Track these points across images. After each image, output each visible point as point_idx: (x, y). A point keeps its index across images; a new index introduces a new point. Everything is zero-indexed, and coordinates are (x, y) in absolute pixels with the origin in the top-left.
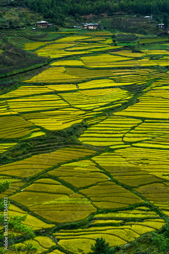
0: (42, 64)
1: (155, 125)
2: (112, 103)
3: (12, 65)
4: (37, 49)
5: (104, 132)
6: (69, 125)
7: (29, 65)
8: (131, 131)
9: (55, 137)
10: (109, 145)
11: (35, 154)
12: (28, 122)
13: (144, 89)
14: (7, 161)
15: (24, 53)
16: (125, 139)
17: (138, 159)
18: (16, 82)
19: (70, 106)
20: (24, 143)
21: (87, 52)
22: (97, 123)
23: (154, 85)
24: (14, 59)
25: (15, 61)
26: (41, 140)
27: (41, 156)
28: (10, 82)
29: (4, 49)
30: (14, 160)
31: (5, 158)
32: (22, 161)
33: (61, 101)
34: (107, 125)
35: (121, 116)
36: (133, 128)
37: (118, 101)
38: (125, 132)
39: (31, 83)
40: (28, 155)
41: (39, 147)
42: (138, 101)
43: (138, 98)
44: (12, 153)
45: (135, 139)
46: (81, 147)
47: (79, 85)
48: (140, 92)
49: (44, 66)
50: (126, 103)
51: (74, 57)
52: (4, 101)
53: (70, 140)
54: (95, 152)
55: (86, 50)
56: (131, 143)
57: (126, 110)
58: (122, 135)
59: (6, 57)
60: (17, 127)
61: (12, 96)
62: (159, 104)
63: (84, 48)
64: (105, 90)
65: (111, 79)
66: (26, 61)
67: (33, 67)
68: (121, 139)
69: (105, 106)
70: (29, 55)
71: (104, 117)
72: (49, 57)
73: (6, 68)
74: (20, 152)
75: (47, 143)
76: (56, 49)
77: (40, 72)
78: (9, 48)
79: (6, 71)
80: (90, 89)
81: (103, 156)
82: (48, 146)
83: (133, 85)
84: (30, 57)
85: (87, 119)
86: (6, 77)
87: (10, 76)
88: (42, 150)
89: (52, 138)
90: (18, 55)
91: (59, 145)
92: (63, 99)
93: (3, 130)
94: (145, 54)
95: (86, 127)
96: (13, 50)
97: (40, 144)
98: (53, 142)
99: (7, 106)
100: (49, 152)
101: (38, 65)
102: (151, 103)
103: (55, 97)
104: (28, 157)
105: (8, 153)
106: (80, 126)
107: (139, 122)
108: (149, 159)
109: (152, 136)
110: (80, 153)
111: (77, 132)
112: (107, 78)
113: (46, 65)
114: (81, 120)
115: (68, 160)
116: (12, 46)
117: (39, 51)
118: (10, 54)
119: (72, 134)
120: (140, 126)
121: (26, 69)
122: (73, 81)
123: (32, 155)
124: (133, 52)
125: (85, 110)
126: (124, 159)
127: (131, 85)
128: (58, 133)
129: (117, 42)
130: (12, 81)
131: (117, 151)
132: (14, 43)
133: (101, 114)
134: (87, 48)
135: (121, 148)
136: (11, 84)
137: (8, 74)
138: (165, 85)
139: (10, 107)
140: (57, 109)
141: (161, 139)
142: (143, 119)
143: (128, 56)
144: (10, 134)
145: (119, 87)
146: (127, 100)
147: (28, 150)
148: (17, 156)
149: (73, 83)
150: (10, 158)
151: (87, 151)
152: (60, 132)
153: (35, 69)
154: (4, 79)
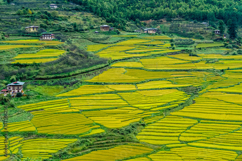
0: (103, 65)
1: (210, 126)
2: (169, 103)
3: (75, 65)
4: (99, 51)
5: (161, 131)
6: (127, 123)
7: (91, 65)
8: (187, 131)
9: (114, 134)
10: (165, 143)
11: (94, 150)
12: (88, 119)
13: (200, 90)
14: (67, 156)
15: (86, 55)
16: (181, 138)
17: (194, 158)
18: (78, 81)
19: (129, 105)
20: (84, 139)
21: (146, 55)
22: (155, 122)
23: (209, 87)
24: (77, 59)
25: (78, 62)
26: (100, 137)
27: (99, 152)
28: (72, 81)
29: (68, 50)
30: (74, 155)
31: (65, 154)
32: (81, 156)
33: (120, 100)
34: (164, 124)
35: (177, 116)
36: (189, 128)
37: (175, 101)
38: (181, 131)
39: (92, 83)
40: (87, 151)
41: (98, 144)
42: (194, 102)
43: (194, 100)
44: (73, 149)
45: (190, 138)
46: (138, 144)
47: (138, 85)
48: (196, 94)
49: (105, 66)
50: (182, 104)
51: (134, 59)
52: (66, 99)
53: (128, 138)
54: (152, 150)
55: (145, 52)
56: (187, 142)
57: (183, 110)
58: (178, 134)
59: (70, 57)
60: (77, 124)
61: (74, 95)
62: (214, 105)
63: (144, 51)
64: (162, 90)
65: (168, 81)
66: (88, 61)
67: (94, 67)
68: (177, 138)
69: (162, 106)
70: (91, 56)
71: (162, 117)
72: (110, 58)
73: (69, 68)
74: (80, 148)
75: (106, 140)
76: (117, 51)
77: (101, 72)
78: (72, 50)
79: (70, 71)
80: (148, 90)
81: (160, 154)
82: (107, 143)
83: (190, 87)
84: (92, 58)
85: (145, 118)
86: (70, 76)
87: (73, 75)
88: (101, 147)
89: (110, 135)
90: (81, 56)
91: (117, 142)
92: (122, 99)
93: (64, 126)
94: (201, 58)
95: (143, 125)
96: (77, 51)
97: (99, 141)
98: (112, 139)
99: (68, 103)
100: (108, 149)
101: (100, 66)
102: (206, 105)
103: (115, 96)
104: (87, 153)
105: (68, 148)
106: (138, 124)
107: (195, 122)
108: (205, 158)
109: (207, 136)
110: (137, 150)
111: (135, 130)
112: (165, 79)
113: (107, 66)
114: (139, 119)
115: (126, 157)
116: (75, 47)
117: (101, 52)
118: (73, 55)
119: (130, 132)
120: (196, 126)
121: (87, 69)
122: (132, 81)
123: (91, 151)
124: (190, 56)
125: (143, 110)
126: (180, 158)
127: (187, 87)
128: (117, 131)
129: (174, 46)
130: (75, 80)
131: (173, 150)
132: (77, 45)
133: (158, 113)
134: (146, 51)
135: (177, 147)
136: (74, 83)
137: (71, 74)
138: (220, 88)
139: (72, 105)
140: (116, 108)
141: (216, 139)
142: (199, 120)
143: (185, 59)
144: (71, 130)
145: (176, 88)
146: (184, 101)
147: (88, 146)
148: (77, 151)
149: (132, 84)
150: (70, 153)
151: (144, 148)
152: (118, 129)
153: (97, 69)
154: (67, 78)
